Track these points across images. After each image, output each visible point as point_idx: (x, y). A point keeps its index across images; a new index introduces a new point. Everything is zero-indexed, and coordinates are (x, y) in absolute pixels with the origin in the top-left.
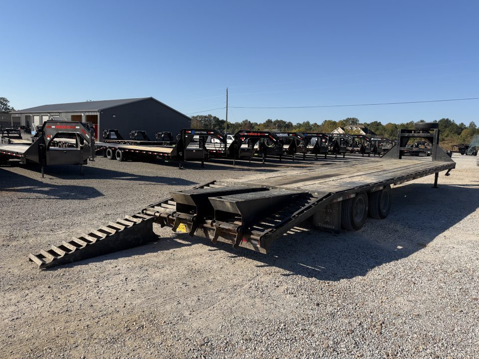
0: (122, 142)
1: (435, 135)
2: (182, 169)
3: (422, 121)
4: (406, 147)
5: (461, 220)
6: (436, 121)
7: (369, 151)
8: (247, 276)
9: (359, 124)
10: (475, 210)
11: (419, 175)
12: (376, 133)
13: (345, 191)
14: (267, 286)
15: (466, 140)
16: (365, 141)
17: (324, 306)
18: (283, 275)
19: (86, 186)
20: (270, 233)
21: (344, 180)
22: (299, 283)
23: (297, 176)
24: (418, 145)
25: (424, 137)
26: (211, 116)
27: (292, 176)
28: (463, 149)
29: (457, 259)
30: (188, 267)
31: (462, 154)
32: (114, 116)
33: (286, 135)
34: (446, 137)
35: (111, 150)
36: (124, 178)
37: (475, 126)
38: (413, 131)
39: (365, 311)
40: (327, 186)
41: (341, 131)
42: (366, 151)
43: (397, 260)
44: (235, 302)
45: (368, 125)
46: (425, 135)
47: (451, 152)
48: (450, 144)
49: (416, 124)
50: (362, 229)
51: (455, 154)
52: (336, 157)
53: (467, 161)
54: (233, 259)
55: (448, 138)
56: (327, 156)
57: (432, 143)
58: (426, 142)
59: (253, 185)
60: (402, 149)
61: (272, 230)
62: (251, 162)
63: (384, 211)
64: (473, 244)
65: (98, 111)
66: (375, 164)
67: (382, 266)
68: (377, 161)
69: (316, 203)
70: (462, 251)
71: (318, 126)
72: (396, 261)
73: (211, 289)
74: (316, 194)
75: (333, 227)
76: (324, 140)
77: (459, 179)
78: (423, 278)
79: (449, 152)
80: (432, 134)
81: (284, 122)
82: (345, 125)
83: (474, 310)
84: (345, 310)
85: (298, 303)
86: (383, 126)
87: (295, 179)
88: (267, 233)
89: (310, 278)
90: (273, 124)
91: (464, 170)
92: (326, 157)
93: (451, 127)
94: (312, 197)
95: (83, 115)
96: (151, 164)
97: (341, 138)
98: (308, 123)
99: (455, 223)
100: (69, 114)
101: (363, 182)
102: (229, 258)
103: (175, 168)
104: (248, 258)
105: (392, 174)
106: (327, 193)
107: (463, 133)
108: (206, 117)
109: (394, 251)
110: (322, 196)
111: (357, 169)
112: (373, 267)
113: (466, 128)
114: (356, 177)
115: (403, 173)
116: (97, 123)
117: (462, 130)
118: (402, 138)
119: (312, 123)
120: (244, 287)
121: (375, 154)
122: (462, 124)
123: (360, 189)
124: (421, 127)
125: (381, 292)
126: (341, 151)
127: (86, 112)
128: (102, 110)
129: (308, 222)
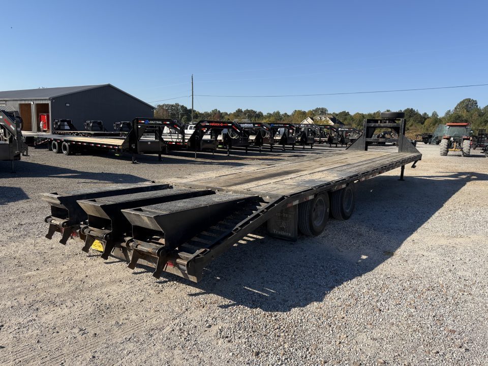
0: (75, 133)
1: (401, 126)
2: (136, 163)
3: (388, 111)
4: (372, 138)
5: (429, 218)
6: (401, 111)
7: (336, 142)
8: (173, 311)
9: (328, 114)
10: (442, 206)
11: (385, 169)
12: (345, 123)
13: (301, 192)
14: (196, 327)
15: (429, 129)
16: (333, 132)
17: (265, 355)
18: (220, 307)
19: (12, 186)
20: (201, 256)
21: (303, 178)
22: (239, 318)
23: (253, 173)
24: (385, 134)
25: (390, 128)
26: (179, 105)
27: (247, 173)
28: (426, 138)
29: (428, 271)
30: (96, 302)
31: (426, 143)
32: (68, 105)
33: (252, 125)
34: (411, 126)
35: (56, 143)
36: (63, 175)
37: (437, 116)
38: (379, 121)
39: (318, 360)
40: (282, 187)
41: (310, 121)
42: (334, 142)
43: (361, 275)
44: (144, 357)
45: (337, 115)
46: (392, 125)
47: (416, 141)
48: (415, 134)
49: (382, 113)
50: (323, 234)
51: (419, 143)
52: (304, 148)
53: (431, 151)
54: (160, 285)
55: (412, 128)
56: (295, 146)
57: (398, 133)
58: (392, 132)
59: (196, 186)
60: (369, 140)
61: (205, 251)
62: (215, 154)
63: (348, 211)
64: (444, 249)
65: (49, 99)
66: (339, 156)
67: (342, 285)
68: (343, 154)
69: (265, 210)
70: (433, 260)
71: (288, 116)
72: (359, 278)
73: (119, 336)
74: (267, 197)
75: (290, 235)
76: (291, 131)
77: (424, 170)
78: (390, 302)
79: (414, 141)
80: (398, 124)
81: (255, 112)
82: (314, 115)
83: (451, 348)
84: (292, 361)
85: (231, 354)
86: (351, 116)
87: (249, 178)
88: (198, 256)
89: (254, 310)
90: (243, 114)
91: (428, 160)
92: (293, 147)
93: (415, 116)
94: (263, 201)
95: (32, 103)
96: (102, 158)
97: (309, 129)
98: (278, 113)
99: (423, 223)
100: (16, 102)
101: (323, 180)
102: (155, 284)
103: (128, 162)
104: (181, 283)
105: (357, 168)
106: (280, 197)
107: (426, 123)
108: (172, 106)
109: (357, 263)
110: (274, 200)
111: (320, 163)
112: (332, 288)
113: (428, 118)
114: (317, 174)
115: (368, 167)
116: (48, 112)
117: (425, 119)
118: (368, 128)
119: (282, 113)
120: (165, 330)
121: (342, 144)
122: (425, 114)
123: (319, 190)
124: (387, 116)
125: (340, 327)
126: (308, 142)
127: (36, 100)
128: (54, 98)
129: (262, 228)
